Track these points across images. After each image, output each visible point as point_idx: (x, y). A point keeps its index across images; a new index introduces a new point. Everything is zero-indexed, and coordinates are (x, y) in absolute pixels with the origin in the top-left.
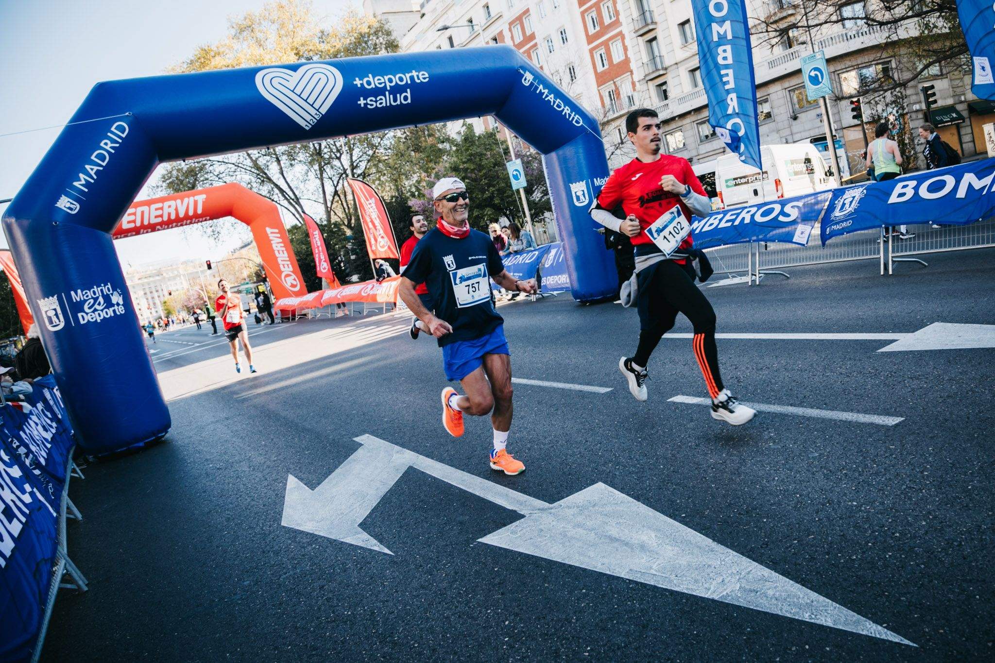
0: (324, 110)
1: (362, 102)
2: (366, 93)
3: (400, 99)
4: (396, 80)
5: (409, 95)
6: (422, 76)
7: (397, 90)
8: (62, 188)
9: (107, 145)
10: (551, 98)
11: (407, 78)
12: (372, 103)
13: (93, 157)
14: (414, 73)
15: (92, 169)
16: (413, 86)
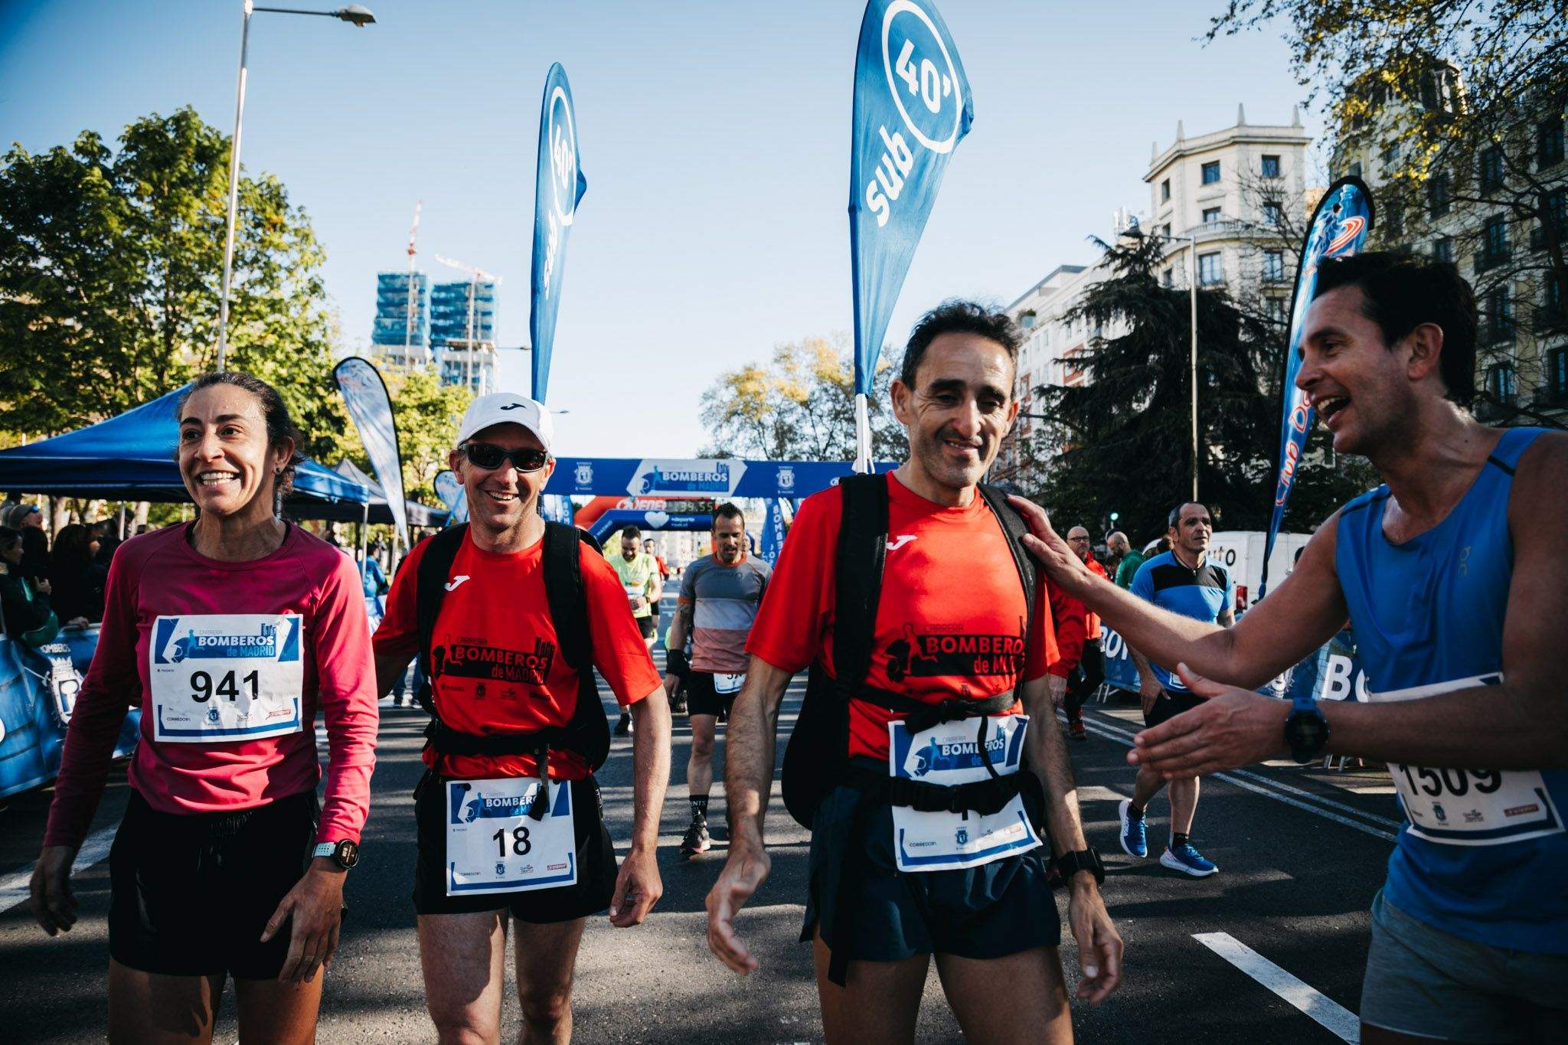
1: (672, 524)
7: (683, 522)
9: (606, 526)
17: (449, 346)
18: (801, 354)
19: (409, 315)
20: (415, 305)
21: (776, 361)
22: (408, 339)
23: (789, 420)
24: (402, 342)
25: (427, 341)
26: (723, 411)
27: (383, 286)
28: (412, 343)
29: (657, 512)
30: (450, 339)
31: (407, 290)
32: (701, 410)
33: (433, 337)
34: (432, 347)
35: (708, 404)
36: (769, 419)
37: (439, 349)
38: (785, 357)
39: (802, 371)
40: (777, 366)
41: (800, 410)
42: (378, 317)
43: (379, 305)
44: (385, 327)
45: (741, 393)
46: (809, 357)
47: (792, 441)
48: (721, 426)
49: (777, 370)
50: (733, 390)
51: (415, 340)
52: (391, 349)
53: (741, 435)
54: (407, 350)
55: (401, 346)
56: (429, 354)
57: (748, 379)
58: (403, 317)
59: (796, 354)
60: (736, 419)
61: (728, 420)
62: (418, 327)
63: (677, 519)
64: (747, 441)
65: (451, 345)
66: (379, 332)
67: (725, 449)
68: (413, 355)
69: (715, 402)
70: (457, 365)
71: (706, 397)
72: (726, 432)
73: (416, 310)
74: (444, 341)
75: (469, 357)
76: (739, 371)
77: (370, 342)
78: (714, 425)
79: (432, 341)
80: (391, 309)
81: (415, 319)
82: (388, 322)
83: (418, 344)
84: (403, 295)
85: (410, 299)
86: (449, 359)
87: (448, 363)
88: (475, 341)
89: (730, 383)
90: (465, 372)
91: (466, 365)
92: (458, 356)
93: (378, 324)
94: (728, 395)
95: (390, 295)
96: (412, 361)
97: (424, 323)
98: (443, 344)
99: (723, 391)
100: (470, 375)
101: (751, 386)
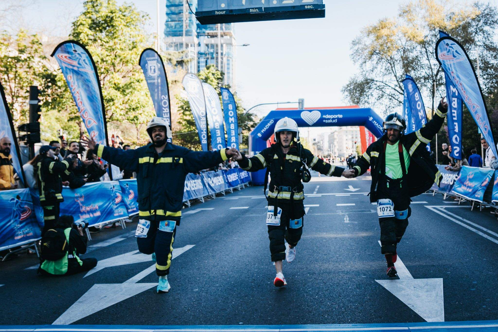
0: (315, 122)
1: (324, 121)
2: (325, 119)
3: (334, 121)
4: (334, 116)
5: (336, 120)
6: (341, 116)
7: (333, 119)
8: (259, 131)
9: (269, 125)
10: (377, 124)
11: (336, 116)
12: (327, 121)
13: (266, 126)
14: (339, 115)
15: (265, 129)
16: (338, 119)
17: (208, 36)
18: (418, 9)
19: (184, 19)
20: (187, 13)
21: (400, 15)
22: (184, 32)
23: (411, 55)
24: (181, 35)
25: (195, 33)
26: (366, 52)
27: (169, 4)
28: (186, 35)
29: (310, 111)
30: (207, 31)
31: (182, 5)
32: (351, 52)
33: (198, 31)
34: (198, 36)
35: (356, 48)
36: (397, 56)
37: (202, 38)
38: (407, 12)
39: (419, 21)
40: (401, 19)
41: (419, 48)
42: (167, 21)
43: (167, 14)
44: (172, 27)
45: (378, 38)
46: (423, 11)
47: (413, 69)
48: (365, 62)
49: (402, 21)
50: (372, 37)
51: (188, 33)
52: (175, 39)
53: (379, 66)
54: (184, 39)
55: (180, 37)
56: (196, 41)
57: (382, 28)
58: (181, 20)
59: (415, 10)
60: (375, 57)
61: (370, 58)
62: (189, 26)
63: (328, 116)
64: (383, 70)
65: (208, 35)
66: (168, 29)
67: (369, 78)
68: (187, 42)
69: (360, 46)
70: (212, 46)
71: (354, 43)
72: (369, 65)
73: (188, 16)
74: (204, 33)
75: (218, 41)
76: (375, 23)
77: (163, 36)
78: (361, 61)
79: (198, 33)
80: (174, 16)
81: (188, 21)
82: (173, 24)
83: (190, 35)
84: (180, 8)
85: (184, 10)
86: (207, 43)
87: (207, 45)
88: (222, 31)
89: (370, 33)
90: (217, 50)
91: (217, 46)
92: (213, 41)
93: (167, 25)
94: (369, 41)
95: (173, 8)
96: (187, 46)
97: (192, 23)
98: (204, 34)
99: (366, 39)
100: (220, 51)
101: (384, 32)
